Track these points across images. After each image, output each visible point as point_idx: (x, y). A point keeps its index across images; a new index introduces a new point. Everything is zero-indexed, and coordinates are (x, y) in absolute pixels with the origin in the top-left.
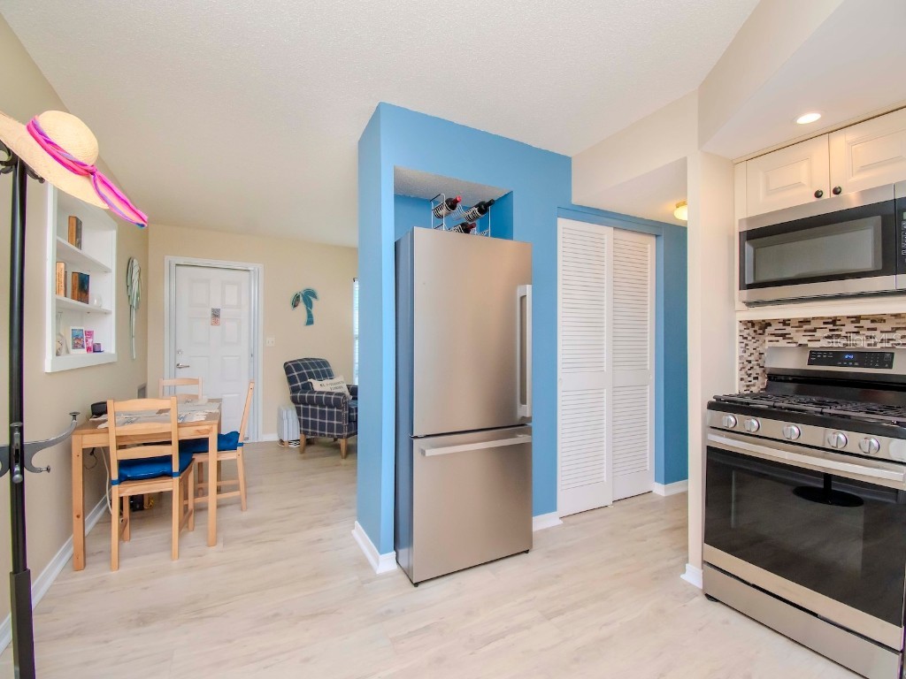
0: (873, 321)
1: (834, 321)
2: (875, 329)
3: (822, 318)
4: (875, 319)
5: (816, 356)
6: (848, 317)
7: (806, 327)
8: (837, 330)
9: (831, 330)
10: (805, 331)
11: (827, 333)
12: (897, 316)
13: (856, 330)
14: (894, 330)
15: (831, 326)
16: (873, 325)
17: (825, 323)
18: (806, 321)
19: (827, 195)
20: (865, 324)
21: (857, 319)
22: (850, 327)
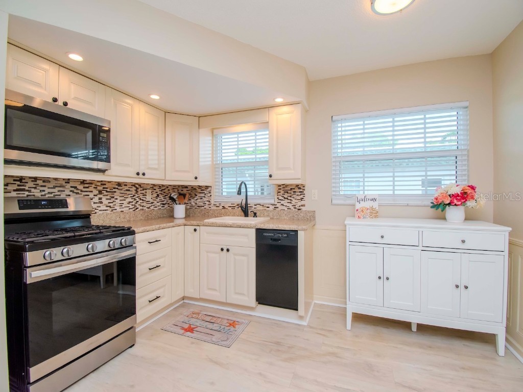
0: (44, 181)
1: (21, 179)
2: (45, 186)
4: (46, 180)
5: (24, 203)
6: (30, 178)
8: (23, 185)
9: (18, 185)
11: (15, 187)
12: (56, 179)
13: (34, 186)
14: (54, 187)
15: (18, 183)
16: (44, 184)
17: (14, 180)
20: (40, 182)
21: (35, 179)
22: (31, 184)
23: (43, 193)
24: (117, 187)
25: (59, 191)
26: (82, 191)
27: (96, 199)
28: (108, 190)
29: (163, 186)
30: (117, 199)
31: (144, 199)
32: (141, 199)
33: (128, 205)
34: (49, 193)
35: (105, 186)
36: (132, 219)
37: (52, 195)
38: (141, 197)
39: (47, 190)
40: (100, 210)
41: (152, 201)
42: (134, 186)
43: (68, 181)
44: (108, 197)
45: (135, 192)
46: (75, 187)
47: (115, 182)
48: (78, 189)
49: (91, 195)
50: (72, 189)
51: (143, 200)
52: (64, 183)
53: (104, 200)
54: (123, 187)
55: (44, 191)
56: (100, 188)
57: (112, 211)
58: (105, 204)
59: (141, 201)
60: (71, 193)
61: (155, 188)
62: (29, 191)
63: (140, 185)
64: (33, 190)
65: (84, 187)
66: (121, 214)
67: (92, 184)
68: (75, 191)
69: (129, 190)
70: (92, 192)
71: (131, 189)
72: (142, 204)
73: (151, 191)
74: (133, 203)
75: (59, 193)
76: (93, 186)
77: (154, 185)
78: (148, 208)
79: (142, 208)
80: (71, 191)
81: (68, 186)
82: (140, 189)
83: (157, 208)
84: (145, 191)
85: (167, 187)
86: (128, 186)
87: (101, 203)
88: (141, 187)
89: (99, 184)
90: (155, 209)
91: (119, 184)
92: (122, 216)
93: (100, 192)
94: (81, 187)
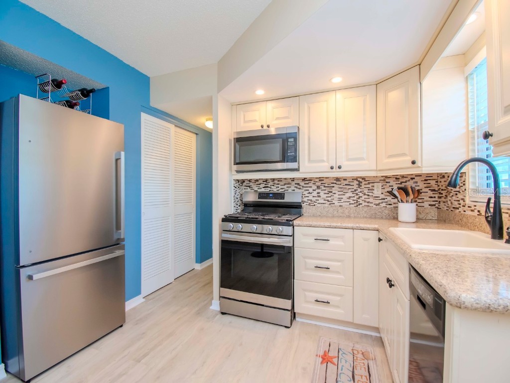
0: (278, 181)
1: (266, 181)
3: (262, 179)
4: (280, 180)
5: (261, 195)
6: (271, 179)
7: (257, 183)
8: (267, 184)
9: (265, 184)
10: (257, 185)
11: (264, 185)
12: (285, 179)
13: (273, 184)
14: (285, 184)
15: (265, 183)
16: (278, 183)
17: (263, 181)
18: (257, 180)
19: (265, 127)
20: (276, 182)
21: (273, 180)
22: (271, 183)
23: (278, 189)
24: (335, 182)
25: (287, 187)
26: (303, 187)
27: (315, 194)
28: (326, 185)
29: (403, 177)
30: (335, 194)
31: (370, 194)
32: (365, 194)
33: (348, 200)
34: (281, 189)
35: (323, 182)
36: (352, 215)
37: (283, 190)
38: (366, 191)
39: (280, 187)
40: (319, 203)
41: (382, 196)
42: (356, 179)
43: (293, 180)
44: (326, 192)
45: (357, 186)
46: (298, 184)
47: (333, 178)
48: (300, 185)
49: (311, 190)
50: (296, 185)
51: (368, 195)
52: (290, 181)
53: (322, 194)
54: (342, 181)
55: (278, 187)
56: (319, 184)
57: (330, 204)
58: (323, 198)
59: (367, 197)
60: (295, 189)
61: (387, 180)
62: (270, 188)
63: (363, 179)
64: (272, 187)
65: (305, 184)
66: (340, 208)
67: (311, 180)
68: (299, 187)
69: (349, 185)
70: (311, 187)
71: (351, 184)
72: (367, 200)
73: (380, 184)
74: (355, 199)
75: (287, 189)
76: (312, 182)
77: (386, 177)
78: (377, 205)
79: (367, 204)
80: (295, 187)
81: (293, 183)
82: (364, 183)
83: (392, 206)
84: (371, 185)
85: (412, 179)
86: (348, 181)
87: (319, 196)
88: (365, 181)
89: (318, 180)
90: (388, 206)
91: (338, 179)
92: (340, 210)
93: (318, 187)
94: (302, 184)
